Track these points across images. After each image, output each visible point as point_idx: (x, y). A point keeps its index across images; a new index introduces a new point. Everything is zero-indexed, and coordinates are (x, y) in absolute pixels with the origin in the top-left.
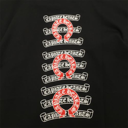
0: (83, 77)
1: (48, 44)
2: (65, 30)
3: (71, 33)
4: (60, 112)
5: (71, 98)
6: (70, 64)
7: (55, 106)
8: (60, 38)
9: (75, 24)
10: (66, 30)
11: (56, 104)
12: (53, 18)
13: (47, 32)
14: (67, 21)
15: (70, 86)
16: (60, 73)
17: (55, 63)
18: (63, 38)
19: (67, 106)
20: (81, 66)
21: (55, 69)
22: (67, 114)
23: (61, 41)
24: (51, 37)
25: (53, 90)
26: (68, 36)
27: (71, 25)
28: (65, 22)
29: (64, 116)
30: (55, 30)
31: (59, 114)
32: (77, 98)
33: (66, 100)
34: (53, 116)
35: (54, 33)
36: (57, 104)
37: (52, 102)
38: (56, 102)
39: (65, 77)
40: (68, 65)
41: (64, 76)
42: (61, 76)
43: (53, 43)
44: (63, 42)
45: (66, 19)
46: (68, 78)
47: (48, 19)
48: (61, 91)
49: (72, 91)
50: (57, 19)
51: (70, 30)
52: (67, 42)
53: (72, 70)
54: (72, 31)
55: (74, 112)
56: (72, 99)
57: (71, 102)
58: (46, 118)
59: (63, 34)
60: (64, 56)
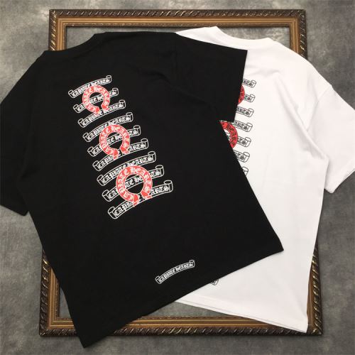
0: (143, 146)
1: (85, 123)
2: (99, 98)
3: (109, 99)
4: (131, 198)
5: (138, 177)
6: (120, 135)
7: (123, 194)
8: (97, 110)
9: (108, 87)
10: (101, 98)
11: (122, 191)
12: (80, 91)
13: (79, 109)
14: (98, 87)
15: (131, 162)
16: (113, 151)
17: (102, 142)
18: (101, 108)
19: (137, 189)
20: (135, 133)
21: (105, 149)
22: (141, 198)
23: (100, 112)
24: (86, 113)
25: (112, 175)
26: (106, 103)
27: (105, 90)
28: (96, 90)
29: (138, 202)
30: (88, 103)
31: (132, 201)
32: (146, 174)
33: (134, 182)
34: (125, 208)
35: (87, 106)
36: (124, 190)
37: (117, 190)
38: (122, 189)
39: (121, 153)
40: (119, 137)
41: (119, 152)
42: (116, 153)
43: (91, 119)
44: (103, 113)
45: (96, 86)
46: (125, 153)
47: (74, 94)
48: (123, 172)
49: (136, 168)
50: (86, 90)
51: (106, 96)
52: (107, 111)
53: (127, 142)
54: (108, 96)
55: (148, 192)
56: (140, 177)
57: (140, 181)
58: (117, 212)
59: (99, 104)
60: (110, 128)
